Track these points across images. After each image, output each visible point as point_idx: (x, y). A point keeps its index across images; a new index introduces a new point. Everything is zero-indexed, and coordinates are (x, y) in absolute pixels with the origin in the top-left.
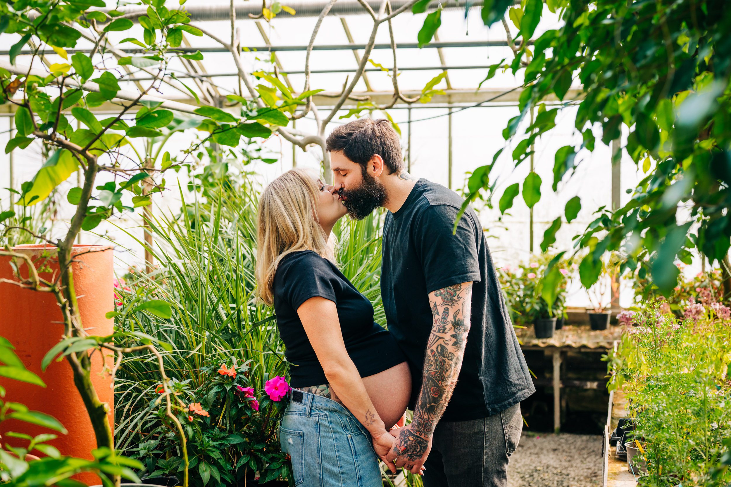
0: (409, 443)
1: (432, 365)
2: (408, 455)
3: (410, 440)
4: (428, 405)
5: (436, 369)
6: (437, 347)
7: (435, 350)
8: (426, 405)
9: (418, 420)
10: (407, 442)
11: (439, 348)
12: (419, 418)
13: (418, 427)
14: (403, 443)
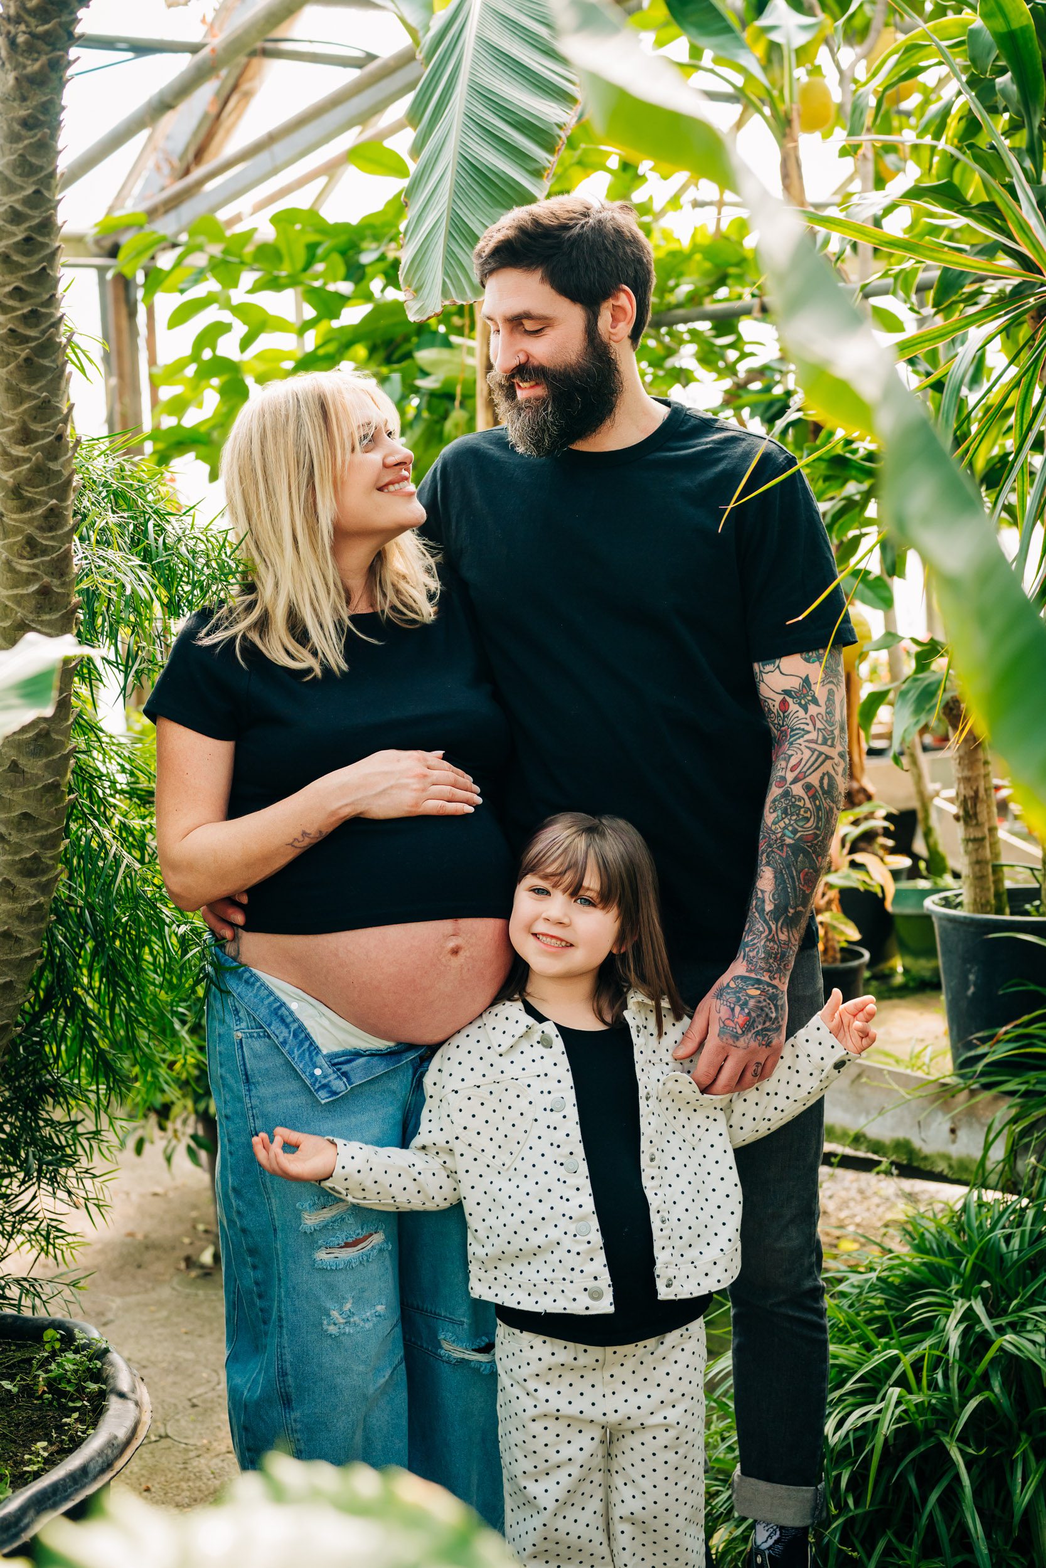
0: (752, 1003)
1: (807, 819)
2: (757, 1033)
3: (752, 997)
4: (792, 911)
5: (817, 828)
6: (822, 779)
7: (816, 784)
8: (786, 911)
9: (765, 946)
10: (746, 1003)
11: (826, 782)
12: (768, 940)
13: (767, 962)
14: (737, 1009)
